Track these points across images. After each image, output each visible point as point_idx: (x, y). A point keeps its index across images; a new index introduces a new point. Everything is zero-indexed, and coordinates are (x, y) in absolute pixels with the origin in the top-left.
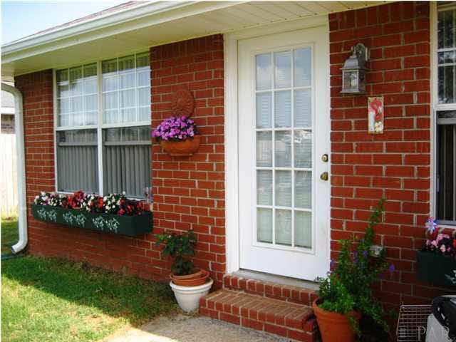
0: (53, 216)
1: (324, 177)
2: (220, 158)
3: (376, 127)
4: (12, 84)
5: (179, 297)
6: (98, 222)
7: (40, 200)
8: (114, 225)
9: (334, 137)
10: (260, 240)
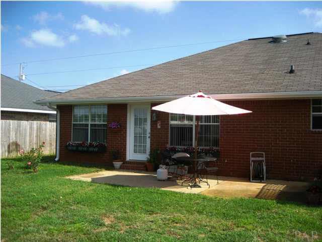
0: (75, 148)
1: (149, 137)
2: (126, 133)
3: (159, 127)
4: (56, 107)
5: (115, 165)
6: (91, 149)
7: (69, 144)
8: (96, 149)
9: (151, 129)
10: (135, 152)
